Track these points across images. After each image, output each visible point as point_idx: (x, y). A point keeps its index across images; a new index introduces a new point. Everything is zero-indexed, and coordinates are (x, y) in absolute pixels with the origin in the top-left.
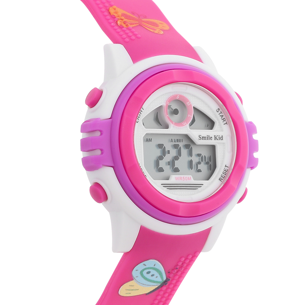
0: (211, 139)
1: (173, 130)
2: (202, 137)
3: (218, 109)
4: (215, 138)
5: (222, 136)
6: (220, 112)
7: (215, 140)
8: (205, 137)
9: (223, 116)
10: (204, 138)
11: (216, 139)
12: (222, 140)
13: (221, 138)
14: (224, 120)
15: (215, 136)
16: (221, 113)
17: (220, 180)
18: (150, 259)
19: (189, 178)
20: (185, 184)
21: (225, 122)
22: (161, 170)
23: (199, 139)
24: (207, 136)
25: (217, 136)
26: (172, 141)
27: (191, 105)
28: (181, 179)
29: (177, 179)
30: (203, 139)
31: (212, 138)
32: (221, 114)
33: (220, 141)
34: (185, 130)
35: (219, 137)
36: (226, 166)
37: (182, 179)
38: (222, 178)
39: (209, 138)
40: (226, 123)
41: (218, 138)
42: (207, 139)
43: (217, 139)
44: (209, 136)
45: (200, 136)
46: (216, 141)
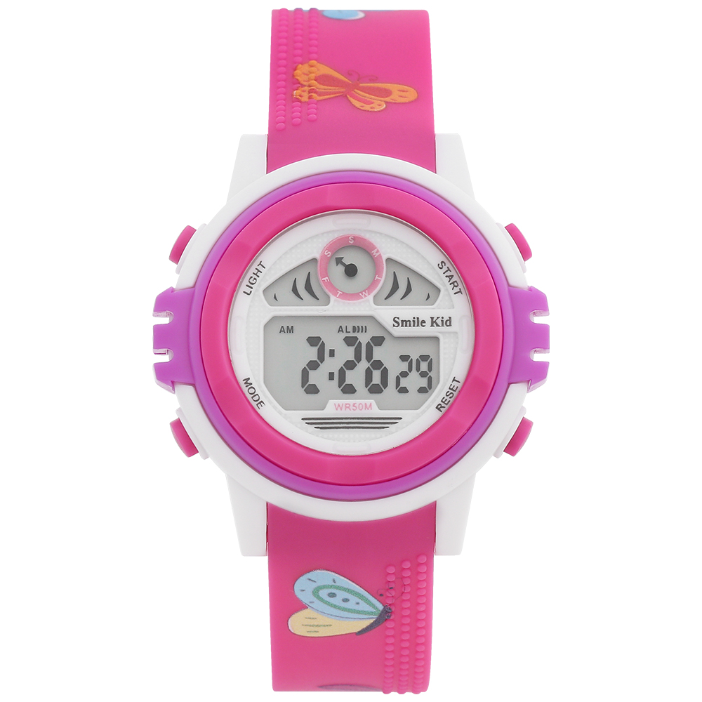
0: (423, 324)
1: (337, 307)
2: (402, 321)
3: (442, 262)
4: (433, 322)
5: (450, 318)
6: (445, 269)
7: (432, 326)
8: (409, 321)
9: (452, 276)
10: (405, 323)
11: (434, 324)
12: (450, 325)
13: (448, 323)
14: (454, 284)
15: (432, 318)
16: (449, 270)
17: (439, 409)
18: (315, 569)
19: (368, 405)
20: (358, 418)
21: (456, 290)
22: (313, 390)
23: (394, 326)
24: (414, 318)
25: (438, 318)
26: (341, 330)
27: (380, 256)
28: (347, 407)
29: (338, 407)
30: (402, 326)
31: (425, 322)
32: (448, 273)
33: (445, 329)
34: (364, 307)
35: (442, 321)
36: (454, 380)
37: (351, 407)
38: (443, 405)
39: (419, 322)
40: (460, 292)
41: (439, 322)
42: (414, 326)
43: (438, 325)
44: (418, 318)
45: (396, 319)
46: (435, 328)
